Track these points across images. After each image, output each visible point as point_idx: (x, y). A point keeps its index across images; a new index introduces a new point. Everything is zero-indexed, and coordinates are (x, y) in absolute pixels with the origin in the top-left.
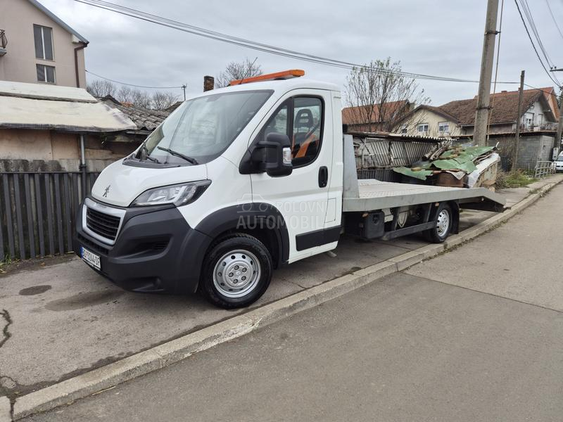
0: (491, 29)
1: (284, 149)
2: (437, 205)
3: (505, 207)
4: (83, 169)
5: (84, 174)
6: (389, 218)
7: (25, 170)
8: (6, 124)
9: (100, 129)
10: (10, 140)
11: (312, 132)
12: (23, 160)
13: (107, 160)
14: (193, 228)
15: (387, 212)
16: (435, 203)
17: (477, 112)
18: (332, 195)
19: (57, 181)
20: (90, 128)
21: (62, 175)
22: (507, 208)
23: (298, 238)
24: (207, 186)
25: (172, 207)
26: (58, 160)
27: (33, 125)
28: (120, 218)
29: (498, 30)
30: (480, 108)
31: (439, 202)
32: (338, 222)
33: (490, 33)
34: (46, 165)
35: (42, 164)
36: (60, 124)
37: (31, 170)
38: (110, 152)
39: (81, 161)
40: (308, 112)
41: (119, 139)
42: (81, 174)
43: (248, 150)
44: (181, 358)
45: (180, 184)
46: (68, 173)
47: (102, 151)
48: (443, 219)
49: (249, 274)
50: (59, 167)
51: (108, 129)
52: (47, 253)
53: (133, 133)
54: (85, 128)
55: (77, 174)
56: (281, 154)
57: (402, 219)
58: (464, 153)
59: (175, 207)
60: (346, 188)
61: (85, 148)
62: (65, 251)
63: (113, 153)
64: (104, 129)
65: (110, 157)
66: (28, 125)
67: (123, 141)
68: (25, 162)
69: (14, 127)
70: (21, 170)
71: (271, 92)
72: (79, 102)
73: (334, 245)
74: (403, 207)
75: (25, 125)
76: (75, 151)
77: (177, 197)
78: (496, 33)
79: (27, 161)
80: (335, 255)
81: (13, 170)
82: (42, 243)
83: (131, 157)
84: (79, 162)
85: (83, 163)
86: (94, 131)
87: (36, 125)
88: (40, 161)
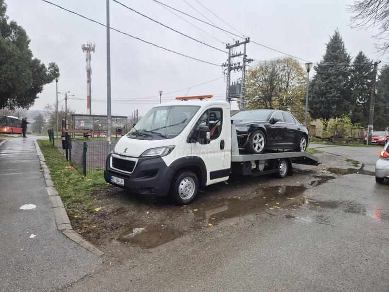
1: (207, 133)
2: (279, 160)
6: (254, 167)
11: (217, 123)
14: (168, 166)
15: (253, 163)
16: (278, 159)
18: (226, 153)
22: (319, 163)
23: (211, 173)
24: (173, 148)
25: (159, 157)
28: (135, 162)
31: (280, 159)
32: (229, 167)
40: (214, 114)
43: (191, 133)
45: (162, 147)
48: (283, 167)
49: (192, 186)
56: (206, 135)
57: (261, 167)
60: (233, 150)
71: (200, 107)
73: (227, 178)
74: (261, 160)
77: (161, 152)
80: (227, 183)
83: (129, 134)
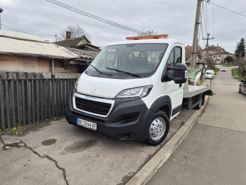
0: (197, 22)
3: (213, 94)
4: (53, 77)
5: (54, 80)
7: (26, 77)
8: (21, 53)
9: (63, 57)
10: (19, 61)
12: (25, 73)
13: (62, 72)
14: (149, 108)
17: (192, 55)
19: (41, 83)
20: (59, 57)
21: (44, 80)
24: (151, 88)
26: (41, 72)
27: (34, 54)
28: (111, 104)
29: (200, 22)
30: (193, 53)
33: (197, 23)
34: (36, 75)
35: (34, 75)
36: (46, 54)
37: (29, 78)
38: (63, 69)
39: (52, 73)
41: (71, 62)
42: (52, 80)
43: (164, 71)
44: (155, 173)
45: (141, 87)
46: (46, 79)
47: (60, 68)
50: (42, 76)
51: (67, 57)
52: (36, 121)
53: (78, 59)
54: (57, 57)
55: (50, 79)
58: (191, 71)
59: (140, 98)
61: (54, 66)
62: (44, 120)
63: (65, 69)
64: (65, 57)
65: (64, 71)
66: (31, 54)
67: (73, 63)
68: (26, 74)
69: (24, 55)
70: (24, 78)
71: (167, 44)
72: (41, 42)
73: (179, 113)
75: (30, 54)
76: (49, 68)
78: (199, 23)
79: (27, 73)
81: (21, 78)
82: (34, 116)
84: (51, 73)
85: (53, 74)
86: (61, 58)
87: (35, 54)
88: (33, 73)
